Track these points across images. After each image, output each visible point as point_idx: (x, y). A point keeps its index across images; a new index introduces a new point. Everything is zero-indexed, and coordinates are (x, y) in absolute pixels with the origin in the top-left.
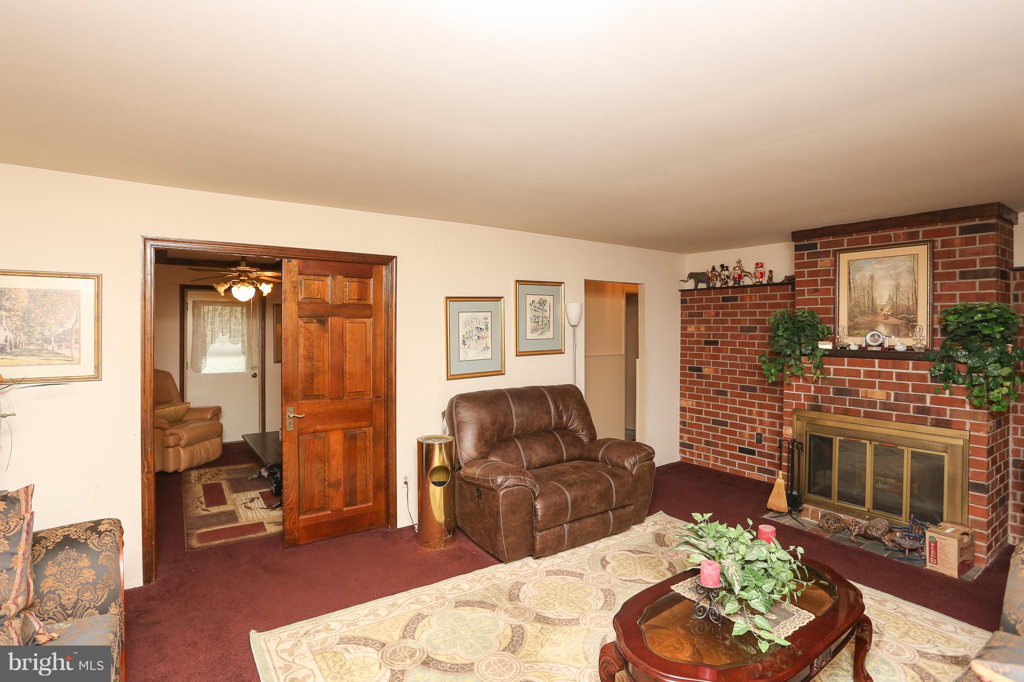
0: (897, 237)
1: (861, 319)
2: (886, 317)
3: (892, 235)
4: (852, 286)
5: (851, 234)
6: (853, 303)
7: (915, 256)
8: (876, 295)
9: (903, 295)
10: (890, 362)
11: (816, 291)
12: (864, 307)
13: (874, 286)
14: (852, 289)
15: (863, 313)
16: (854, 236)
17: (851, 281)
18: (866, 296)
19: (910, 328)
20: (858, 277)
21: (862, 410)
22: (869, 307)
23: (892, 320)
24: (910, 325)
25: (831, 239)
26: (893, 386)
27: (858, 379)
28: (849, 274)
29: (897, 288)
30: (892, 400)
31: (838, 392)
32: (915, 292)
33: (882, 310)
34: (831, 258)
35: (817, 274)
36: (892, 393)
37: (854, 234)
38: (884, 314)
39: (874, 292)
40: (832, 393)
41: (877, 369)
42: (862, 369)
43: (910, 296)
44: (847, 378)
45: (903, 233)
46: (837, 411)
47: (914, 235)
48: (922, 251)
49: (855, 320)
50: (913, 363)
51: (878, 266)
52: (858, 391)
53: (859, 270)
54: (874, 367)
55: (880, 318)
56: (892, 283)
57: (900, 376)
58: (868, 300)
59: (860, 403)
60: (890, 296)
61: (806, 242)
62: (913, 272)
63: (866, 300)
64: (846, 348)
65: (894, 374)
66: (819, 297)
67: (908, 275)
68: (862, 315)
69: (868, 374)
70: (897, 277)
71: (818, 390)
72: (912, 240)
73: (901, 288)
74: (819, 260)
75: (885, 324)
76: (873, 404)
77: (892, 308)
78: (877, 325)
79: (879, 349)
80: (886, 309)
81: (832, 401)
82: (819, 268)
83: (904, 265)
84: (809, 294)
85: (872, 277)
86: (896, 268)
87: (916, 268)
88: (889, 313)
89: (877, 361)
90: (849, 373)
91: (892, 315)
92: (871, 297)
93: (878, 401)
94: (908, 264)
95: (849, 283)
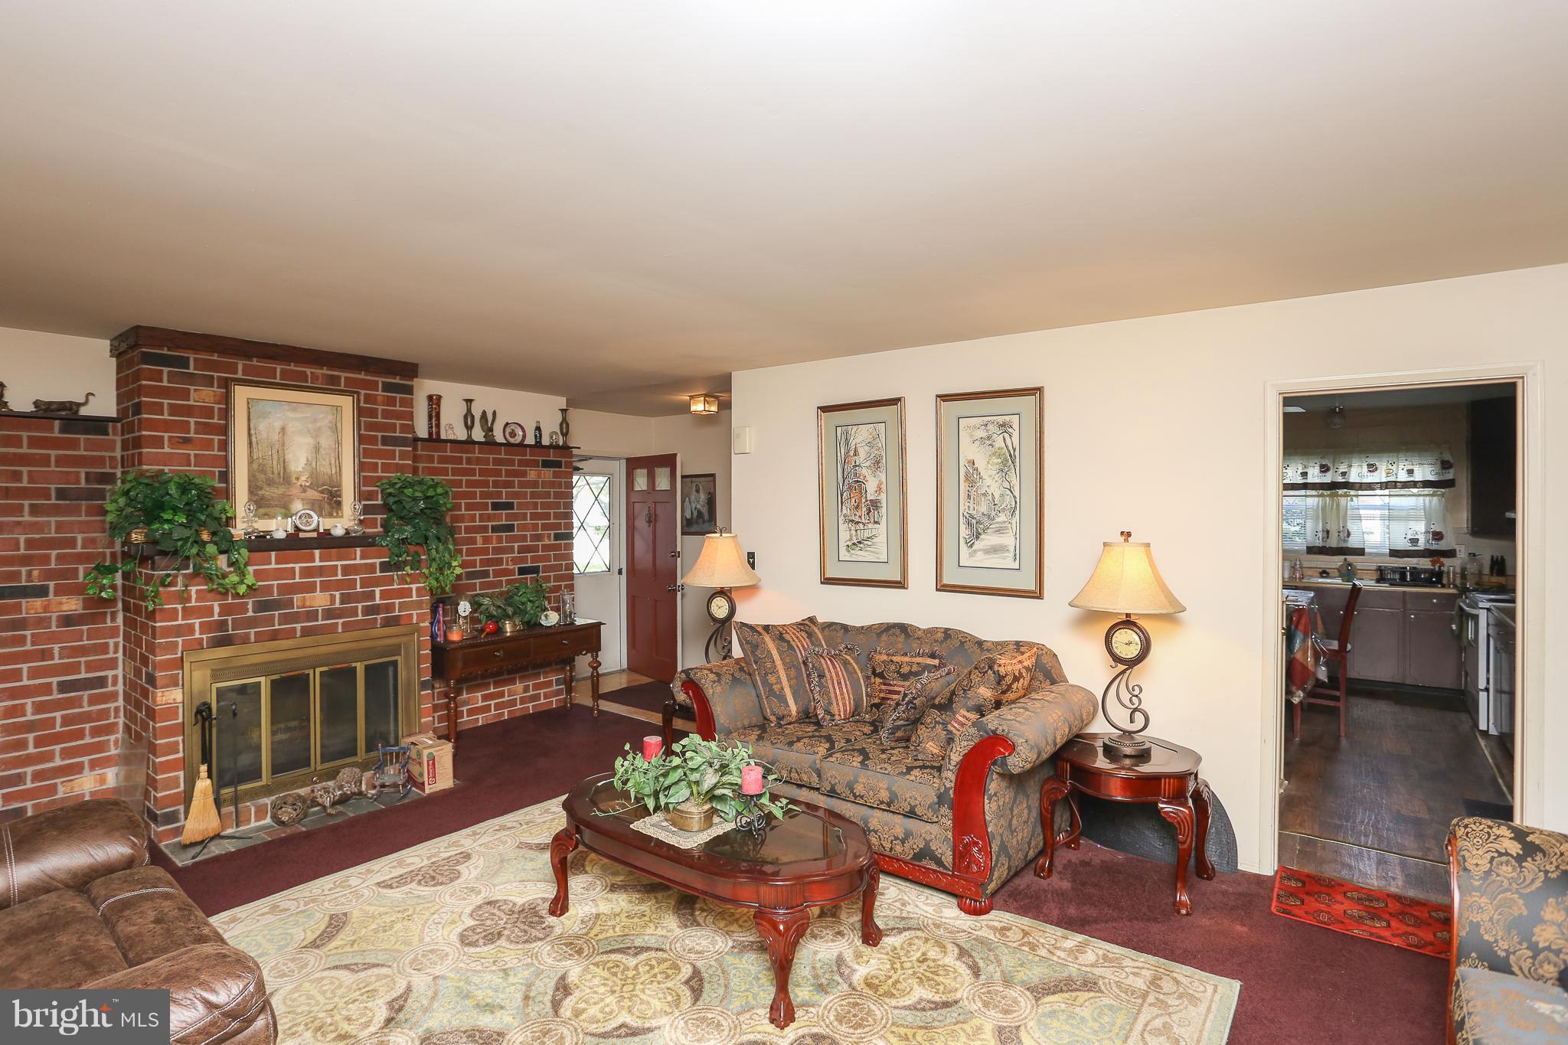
0: (315, 378)
1: (268, 492)
2: (304, 489)
3: (309, 374)
4: (254, 439)
5: (249, 357)
6: (255, 466)
7: (337, 409)
8: (289, 456)
9: (324, 459)
10: (334, 551)
11: (186, 441)
12: (273, 473)
13: (287, 443)
14: (254, 444)
15: (270, 483)
16: (255, 362)
17: (252, 432)
18: (275, 457)
19: (334, 505)
20: (262, 427)
21: (298, 626)
22: (279, 474)
23: (312, 494)
24: (332, 501)
25: (215, 357)
26: (338, 585)
27: (291, 581)
28: (249, 420)
29: (317, 449)
30: (337, 605)
31: (261, 606)
32: (338, 457)
33: (297, 479)
34: (215, 389)
35: (189, 411)
36: (337, 594)
37: (255, 359)
38: (301, 485)
39: (286, 452)
40: (250, 610)
41: (318, 563)
42: (297, 566)
43: (333, 461)
44: (276, 582)
45: (323, 374)
46: (260, 638)
47: (334, 380)
48: (346, 403)
49: (260, 492)
50: (361, 551)
51: (291, 415)
52: (292, 600)
53: (264, 415)
54: (314, 562)
55: (295, 491)
56: (310, 441)
57: (347, 570)
58: (278, 463)
59: (295, 618)
60: (307, 460)
61: (165, 352)
62: (335, 429)
63: (275, 463)
64: (265, 537)
65: (339, 568)
66: (192, 453)
67: (329, 433)
68: (269, 485)
69: (307, 572)
70: (316, 434)
71: (226, 610)
72: (331, 386)
73: (321, 450)
74: (192, 388)
75: (303, 500)
76: (312, 615)
77: (311, 476)
78: (291, 501)
79: (315, 535)
80: (303, 478)
81: (251, 623)
82: (191, 403)
83: (326, 419)
84: (172, 445)
85: (283, 429)
86: (315, 421)
87: (339, 425)
88: (307, 484)
89: (317, 552)
90: (278, 574)
91: (311, 487)
92: (282, 459)
93: (320, 609)
94: (330, 417)
95: (250, 435)
